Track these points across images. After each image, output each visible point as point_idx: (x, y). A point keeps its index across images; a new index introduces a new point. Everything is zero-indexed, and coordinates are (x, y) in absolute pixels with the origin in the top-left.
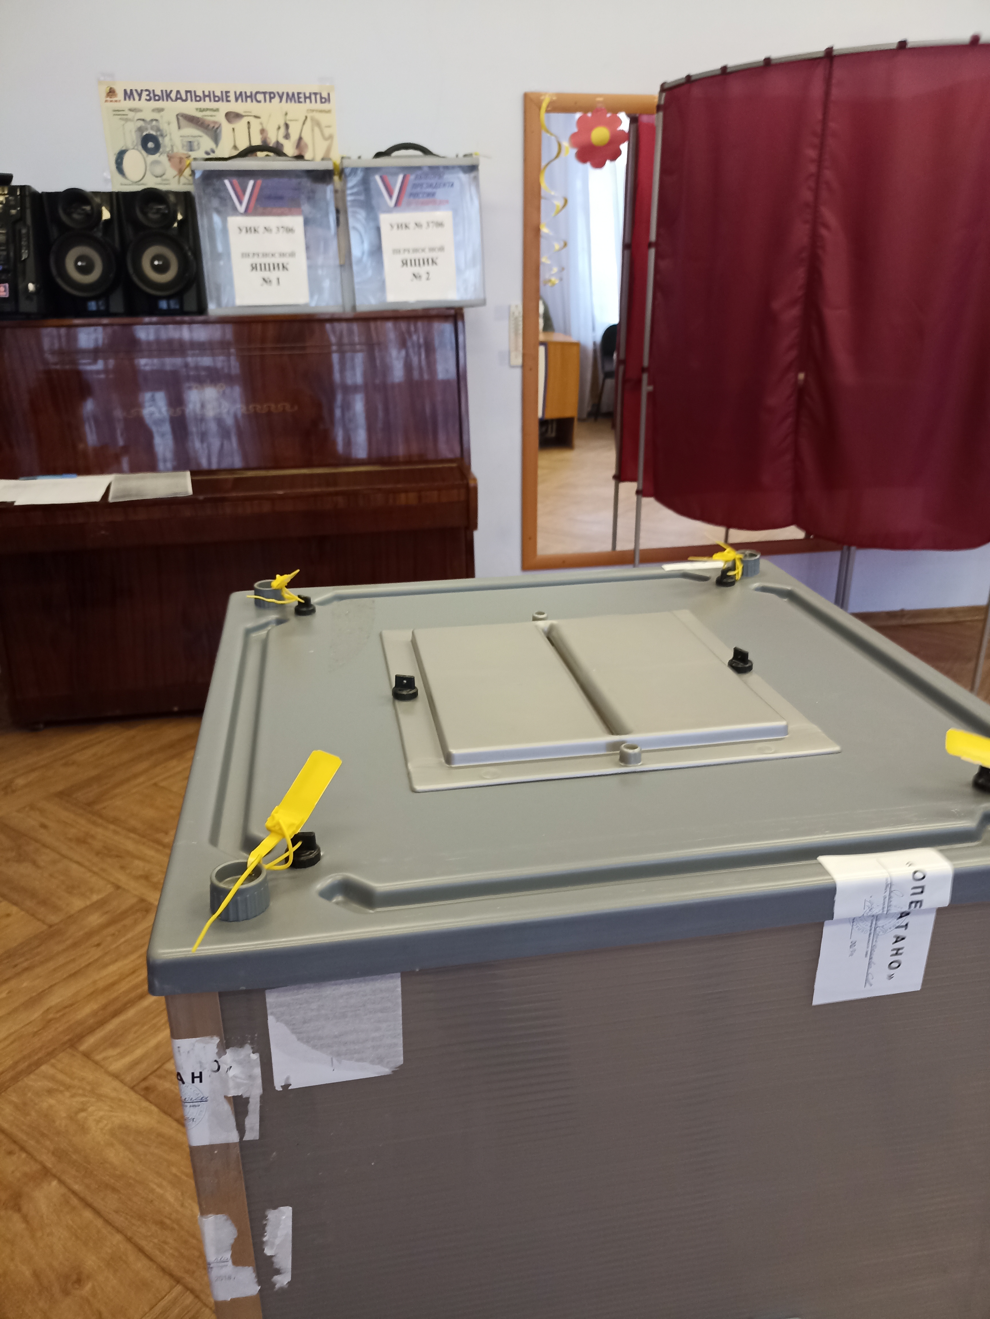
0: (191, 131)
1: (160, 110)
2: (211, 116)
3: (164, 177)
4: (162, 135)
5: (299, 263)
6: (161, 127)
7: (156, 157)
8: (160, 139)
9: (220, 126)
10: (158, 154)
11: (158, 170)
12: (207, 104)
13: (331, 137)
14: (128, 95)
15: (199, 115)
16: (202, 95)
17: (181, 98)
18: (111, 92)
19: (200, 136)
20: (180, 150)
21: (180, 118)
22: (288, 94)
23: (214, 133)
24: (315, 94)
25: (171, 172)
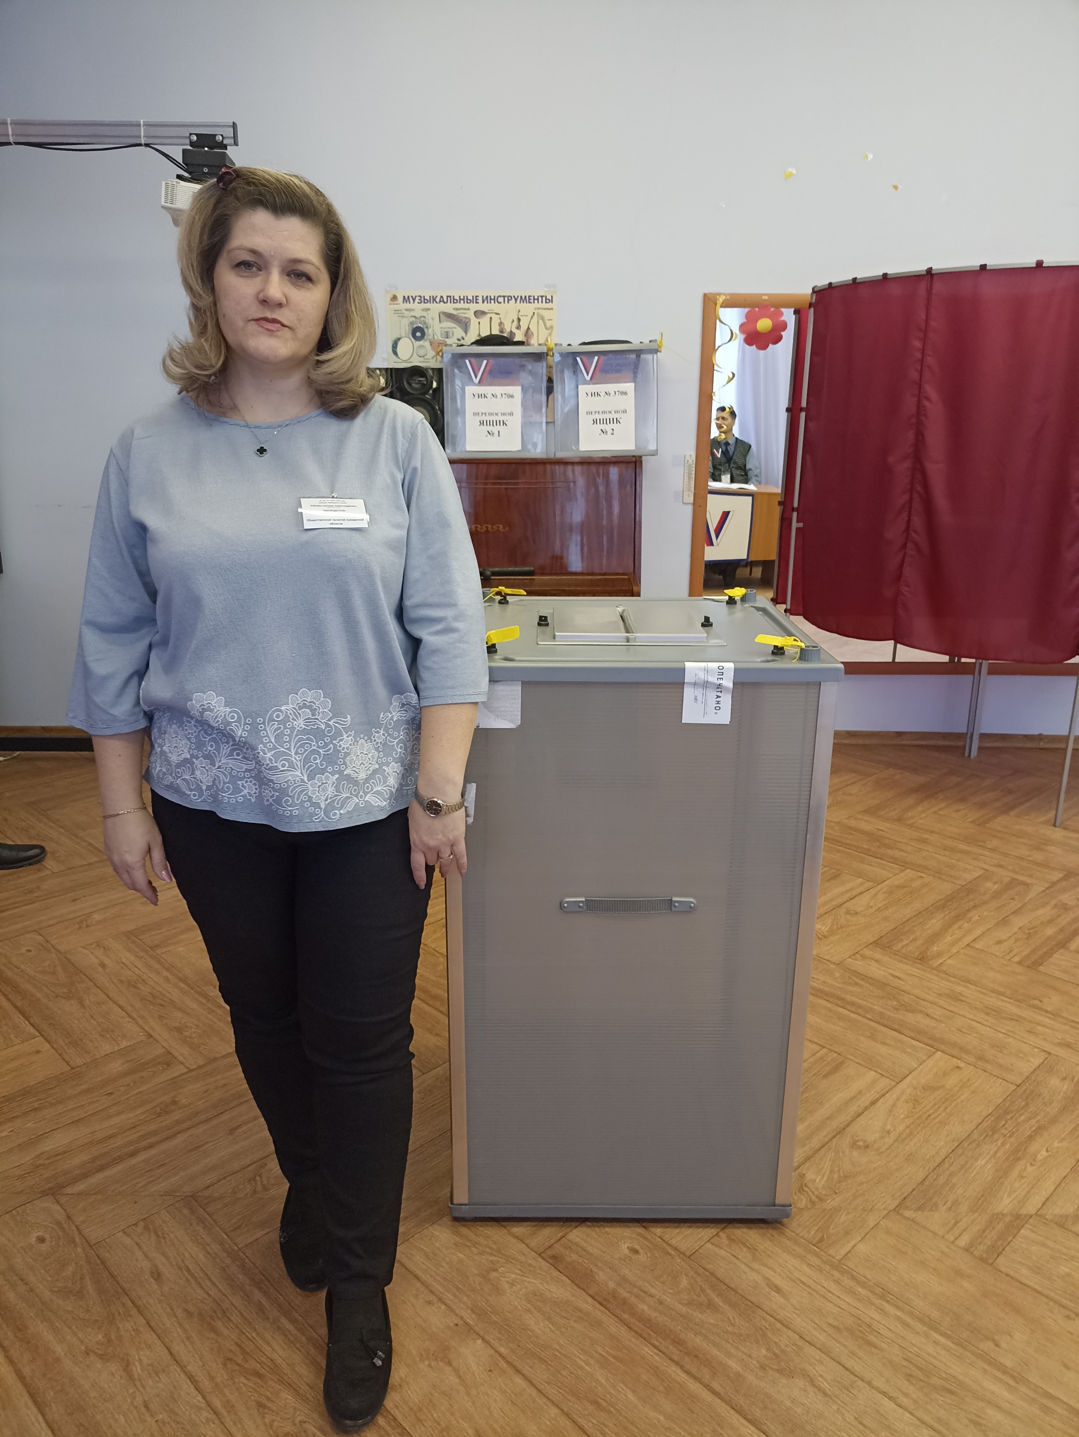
0: (448, 324)
1: (428, 310)
2: (464, 313)
3: (426, 357)
4: (427, 327)
5: (516, 422)
6: (427, 321)
7: (421, 343)
8: (426, 330)
9: (470, 320)
10: (423, 341)
11: (422, 352)
12: (462, 305)
13: (552, 327)
14: (406, 300)
15: (455, 312)
16: (458, 299)
17: (443, 302)
18: (394, 298)
19: (454, 328)
20: (439, 337)
21: (441, 315)
22: (521, 297)
23: (465, 325)
24: (542, 297)
25: (431, 353)
